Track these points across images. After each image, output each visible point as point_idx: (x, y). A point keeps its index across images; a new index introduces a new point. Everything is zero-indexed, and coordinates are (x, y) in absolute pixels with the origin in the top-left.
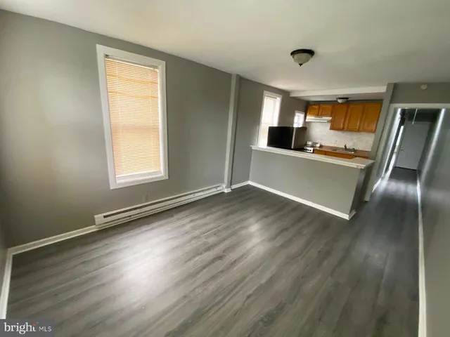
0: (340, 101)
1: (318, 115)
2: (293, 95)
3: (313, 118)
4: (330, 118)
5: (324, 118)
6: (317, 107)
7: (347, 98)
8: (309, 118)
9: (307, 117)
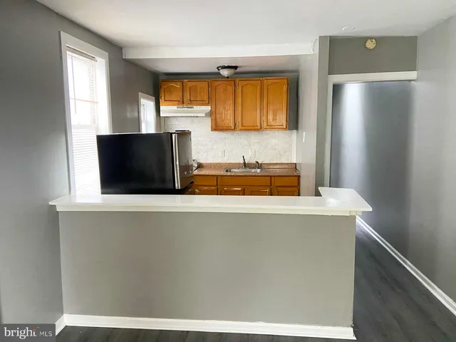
0: (225, 73)
1: (182, 102)
2: (131, 55)
3: (175, 108)
4: (208, 108)
5: (196, 108)
6: (178, 86)
7: (236, 68)
8: (166, 110)
9: (162, 108)
